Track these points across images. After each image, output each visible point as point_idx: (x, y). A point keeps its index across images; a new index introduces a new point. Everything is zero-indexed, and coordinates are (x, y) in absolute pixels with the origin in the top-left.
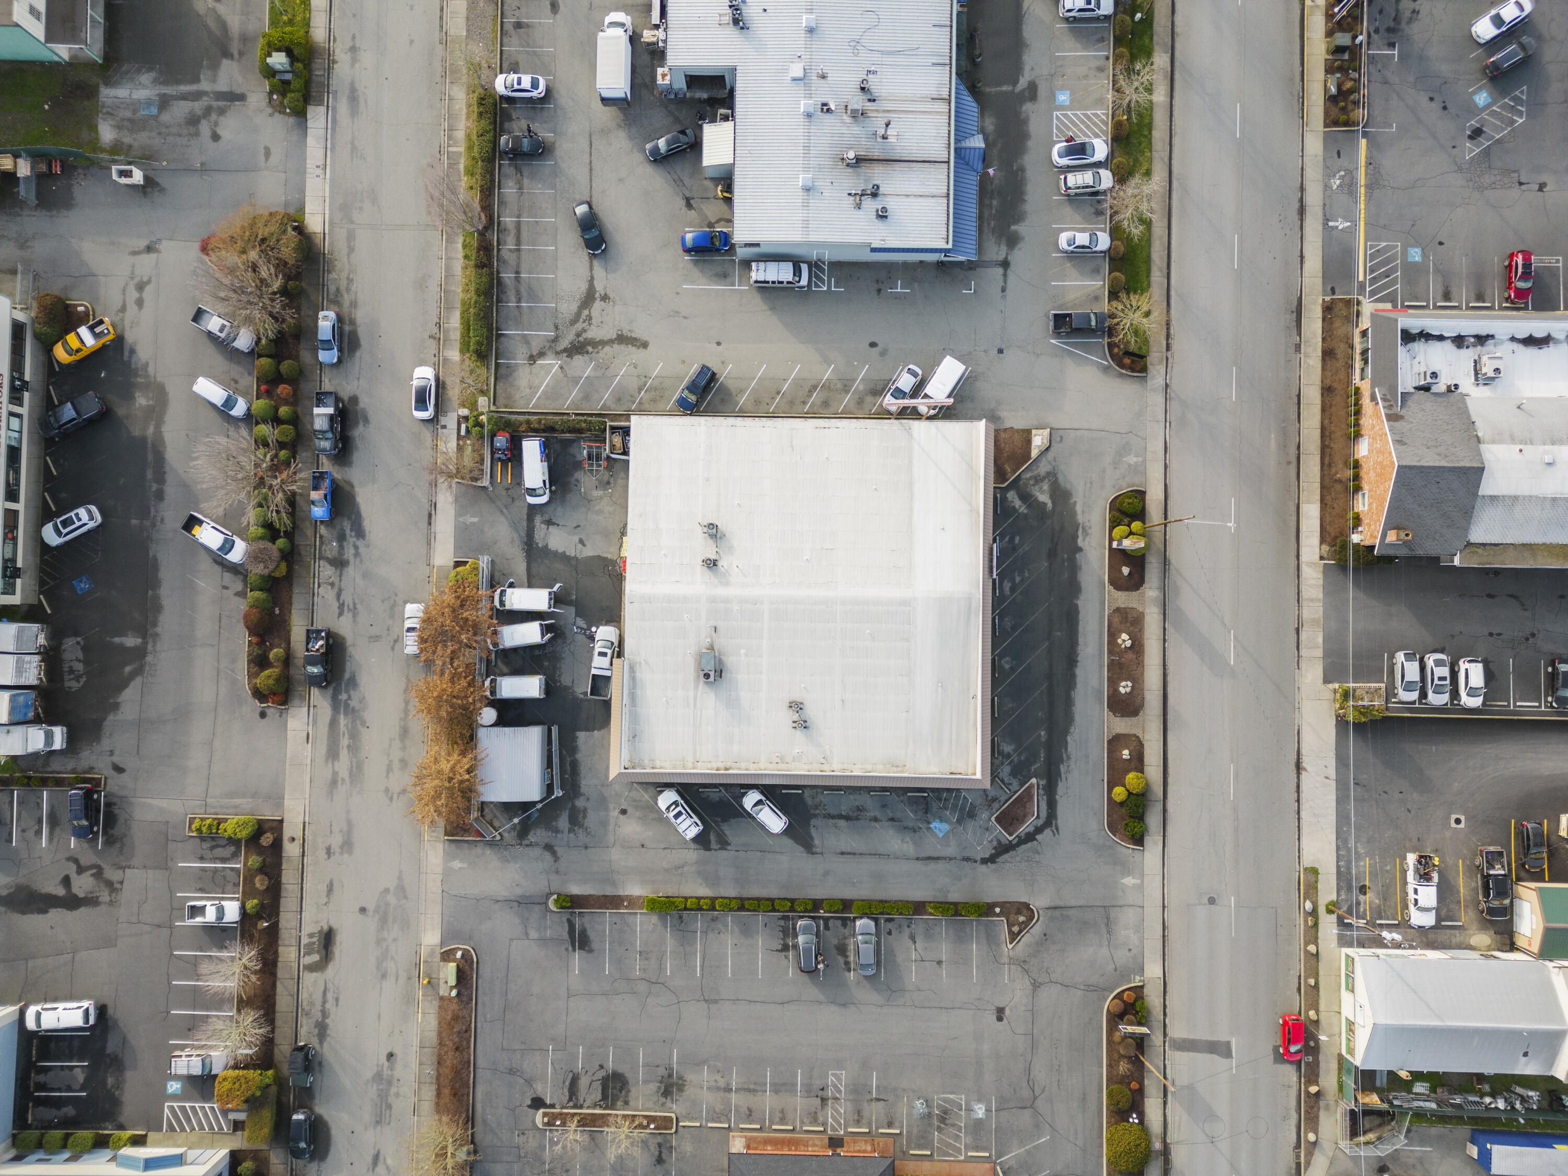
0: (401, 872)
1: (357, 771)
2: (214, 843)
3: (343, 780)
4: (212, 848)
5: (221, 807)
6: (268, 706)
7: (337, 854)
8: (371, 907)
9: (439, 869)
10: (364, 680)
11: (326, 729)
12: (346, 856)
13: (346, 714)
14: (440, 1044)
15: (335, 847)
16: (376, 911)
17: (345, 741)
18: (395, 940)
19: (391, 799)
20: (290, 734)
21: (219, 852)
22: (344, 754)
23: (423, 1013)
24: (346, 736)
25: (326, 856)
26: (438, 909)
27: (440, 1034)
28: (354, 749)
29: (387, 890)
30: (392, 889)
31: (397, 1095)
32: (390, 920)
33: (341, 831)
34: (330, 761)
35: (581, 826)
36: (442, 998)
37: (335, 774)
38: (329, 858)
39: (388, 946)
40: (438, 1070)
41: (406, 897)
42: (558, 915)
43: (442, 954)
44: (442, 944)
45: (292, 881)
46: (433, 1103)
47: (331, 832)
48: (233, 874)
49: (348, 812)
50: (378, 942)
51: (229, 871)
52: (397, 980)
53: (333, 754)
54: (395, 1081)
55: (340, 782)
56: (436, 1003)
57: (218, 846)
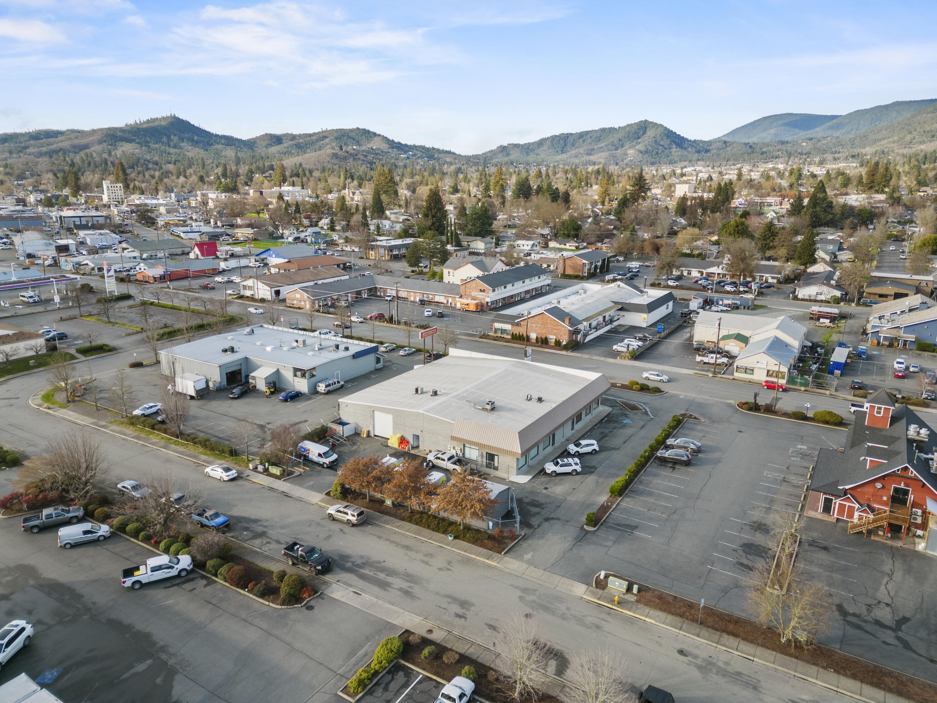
0: (512, 585)
1: (409, 577)
2: (383, 685)
3: (409, 587)
4: (386, 689)
5: (355, 665)
6: (308, 601)
7: (466, 612)
8: (528, 610)
9: (525, 566)
10: (348, 551)
11: (361, 581)
12: (472, 608)
13: (362, 568)
14: (681, 616)
15: (460, 611)
16: (532, 608)
17: (382, 576)
18: (568, 609)
19: (449, 570)
20: (343, 600)
21: (393, 686)
22: (389, 579)
23: (646, 617)
24: (378, 573)
25: (463, 619)
26: (557, 578)
27: (670, 612)
28: (392, 572)
29: (521, 598)
30: (521, 594)
31: (727, 663)
32: (549, 605)
33: (449, 603)
34: (387, 588)
35: (543, 504)
36: (637, 601)
37: (400, 589)
38: (465, 618)
39: (571, 615)
40: (709, 627)
41: (535, 590)
42: (600, 531)
43: (597, 587)
44: (589, 584)
45: (466, 647)
46: (742, 641)
47: (444, 609)
48: (424, 684)
49: (437, 594)
50: (563, 617)
51: (419, 686)
52: (606, 621)
53: (384, 585)
54: (711, 659)
55: (410, 589)
56: (640, 606)
57: (388, 684)
